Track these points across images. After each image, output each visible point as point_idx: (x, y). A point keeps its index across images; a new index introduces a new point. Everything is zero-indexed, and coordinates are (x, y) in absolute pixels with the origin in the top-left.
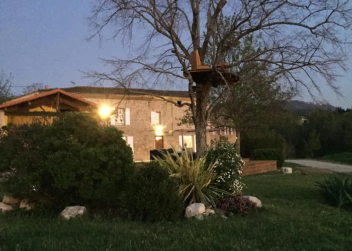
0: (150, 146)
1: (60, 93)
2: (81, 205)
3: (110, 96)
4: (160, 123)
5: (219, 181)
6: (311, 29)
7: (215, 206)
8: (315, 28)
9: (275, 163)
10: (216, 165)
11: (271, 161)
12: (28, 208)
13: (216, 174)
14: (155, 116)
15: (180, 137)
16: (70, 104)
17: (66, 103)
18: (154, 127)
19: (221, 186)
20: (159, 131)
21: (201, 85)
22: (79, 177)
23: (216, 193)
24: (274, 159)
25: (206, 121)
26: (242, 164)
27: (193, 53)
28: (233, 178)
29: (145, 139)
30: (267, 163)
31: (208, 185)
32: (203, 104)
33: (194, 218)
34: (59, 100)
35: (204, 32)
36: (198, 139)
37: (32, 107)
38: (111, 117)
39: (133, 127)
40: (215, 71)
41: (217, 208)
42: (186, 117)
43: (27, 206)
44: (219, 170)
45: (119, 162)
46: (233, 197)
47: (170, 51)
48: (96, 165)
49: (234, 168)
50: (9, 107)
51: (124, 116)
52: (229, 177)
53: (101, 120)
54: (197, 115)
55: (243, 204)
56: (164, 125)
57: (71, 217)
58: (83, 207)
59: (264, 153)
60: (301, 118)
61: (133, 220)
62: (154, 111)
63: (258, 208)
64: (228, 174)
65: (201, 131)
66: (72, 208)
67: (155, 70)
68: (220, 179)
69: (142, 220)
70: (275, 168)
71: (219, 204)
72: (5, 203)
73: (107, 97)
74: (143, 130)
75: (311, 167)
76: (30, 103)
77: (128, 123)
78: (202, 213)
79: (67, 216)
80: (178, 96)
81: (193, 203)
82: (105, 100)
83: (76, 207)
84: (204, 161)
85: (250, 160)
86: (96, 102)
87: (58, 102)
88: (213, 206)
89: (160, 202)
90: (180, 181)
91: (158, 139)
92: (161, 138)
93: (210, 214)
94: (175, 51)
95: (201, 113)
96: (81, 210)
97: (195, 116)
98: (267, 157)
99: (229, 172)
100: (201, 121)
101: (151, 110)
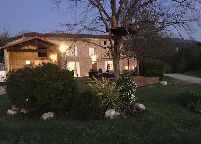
0: (89, 68)
1: (38, 39)
2: (52, 112)
3: (66, 39)
4: (95, 54)
5: (123, 96)
6: (180, 3)
7: (120, 111)
8: (182, 2)
9: (158, 78)
10: (121, 88)
11: (156, 77)
12: (25, 112)
13: (121, 93)
14: (91, 50)
15: (106, 62)
16: (43, 44)
17: (41, 44)
18: (91, 57)
19: (124, 99)
20: (94, 59)
21: (116, 36)
22: (50, 98)
23: (121, 103)
24: (158, 76)
25: (119, 56)
26: (136, 86)
27: (112, 17)
28: (130, 95)
29: (86, 63)
30: (153, 79)
31: (117, 98)
32: (117, 46)
33: (109, 117)
34: (37, 42)
35: (119, 1)
36: (115, 67)
37: (22, 46)
38: (67, 51)
39: (79, 57)
40: (124, 28)
41: (121, 111)
42: (109, 51)
43: (24, 111)
44: (123, 90)
45: (70, 89)
46: (130, 106)
47: (99, 17)
48: (58, 92)
49: (131, 89)
50: (9, 47)
51: (74, 50)
52: (128, 94)
53: (61, 54)
54: (114, 53)
55: (134, 110)
56: (97, 55)
57: (47, 118)
58: (53, 113)
59: (152, 73)
60: (177, 48)
61: (78, 119)
62: (91, 47)
63: (143, 110)
64: (128, 93)
65: (116, 62)
66: (47, 113)
67: (90, 30)
68: (123, 95)
69: (82, 119)
70: (158, 82)
71: (122, 109)
72: (13, 110)
73: (64, 40)
74: (85, 58)
75: (179, 80)
76: (21, 45)
77: (76, 54)
78: (113, 115)
79: (45, 118)
80: (104, 39)
81: (109, 109)
82: (63, 41)
83: (49, 113)
84: (116, 85)
85: (144, 77)
86: (58, 43)
87: (37, 44)
88: (119, 111)
89: (91, 111)
90: (102, 97)
91: (93, 63)
92: (95, 63)
93: (117, 115)
94: (101, 18)
95: (116, 52)
96: (52, 115)
97: (113, 53)
98: (153, 75)
99: (128, 92)
100: (116, 56)
101: (89, 47)
